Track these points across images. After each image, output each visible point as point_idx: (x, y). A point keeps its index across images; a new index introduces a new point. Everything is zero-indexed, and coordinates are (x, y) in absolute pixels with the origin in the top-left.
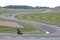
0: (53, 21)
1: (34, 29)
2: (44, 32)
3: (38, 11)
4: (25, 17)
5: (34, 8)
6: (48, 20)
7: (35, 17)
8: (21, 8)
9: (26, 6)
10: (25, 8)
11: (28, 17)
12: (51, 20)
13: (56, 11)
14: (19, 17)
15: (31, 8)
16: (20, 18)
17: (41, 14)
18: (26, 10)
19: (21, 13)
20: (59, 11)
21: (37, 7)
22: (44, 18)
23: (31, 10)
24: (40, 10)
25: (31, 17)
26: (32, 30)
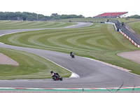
0: (90, 47)
1: (44, 68)
2: (67, 74)
3: (55, 24)
4: (24, 40)
5: (46, 17)
6: (79, 45)
7: (48, 39)
8: (17, 19)
9: (28, 13)
10: (25, 19)
11: (31, 40)
12: (87, 47)
13: (99, 25)
14: (11, 40)
15: (41, 17)
16: (13, 42)
17: (64, 32)
18: (27, 22)
19: (15, 30)
20: (107, 24)
21: (55, 17)
22: (69, 40)
23: (39, 22)
24: (62, 22)
25: (39, 40)
26: (38, 69)
